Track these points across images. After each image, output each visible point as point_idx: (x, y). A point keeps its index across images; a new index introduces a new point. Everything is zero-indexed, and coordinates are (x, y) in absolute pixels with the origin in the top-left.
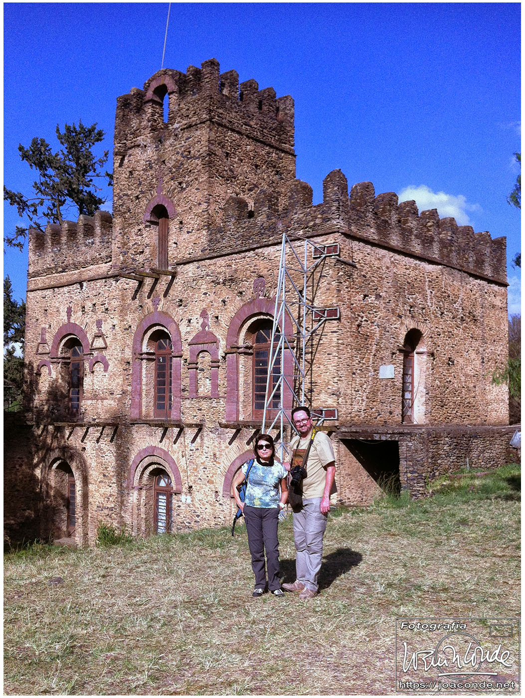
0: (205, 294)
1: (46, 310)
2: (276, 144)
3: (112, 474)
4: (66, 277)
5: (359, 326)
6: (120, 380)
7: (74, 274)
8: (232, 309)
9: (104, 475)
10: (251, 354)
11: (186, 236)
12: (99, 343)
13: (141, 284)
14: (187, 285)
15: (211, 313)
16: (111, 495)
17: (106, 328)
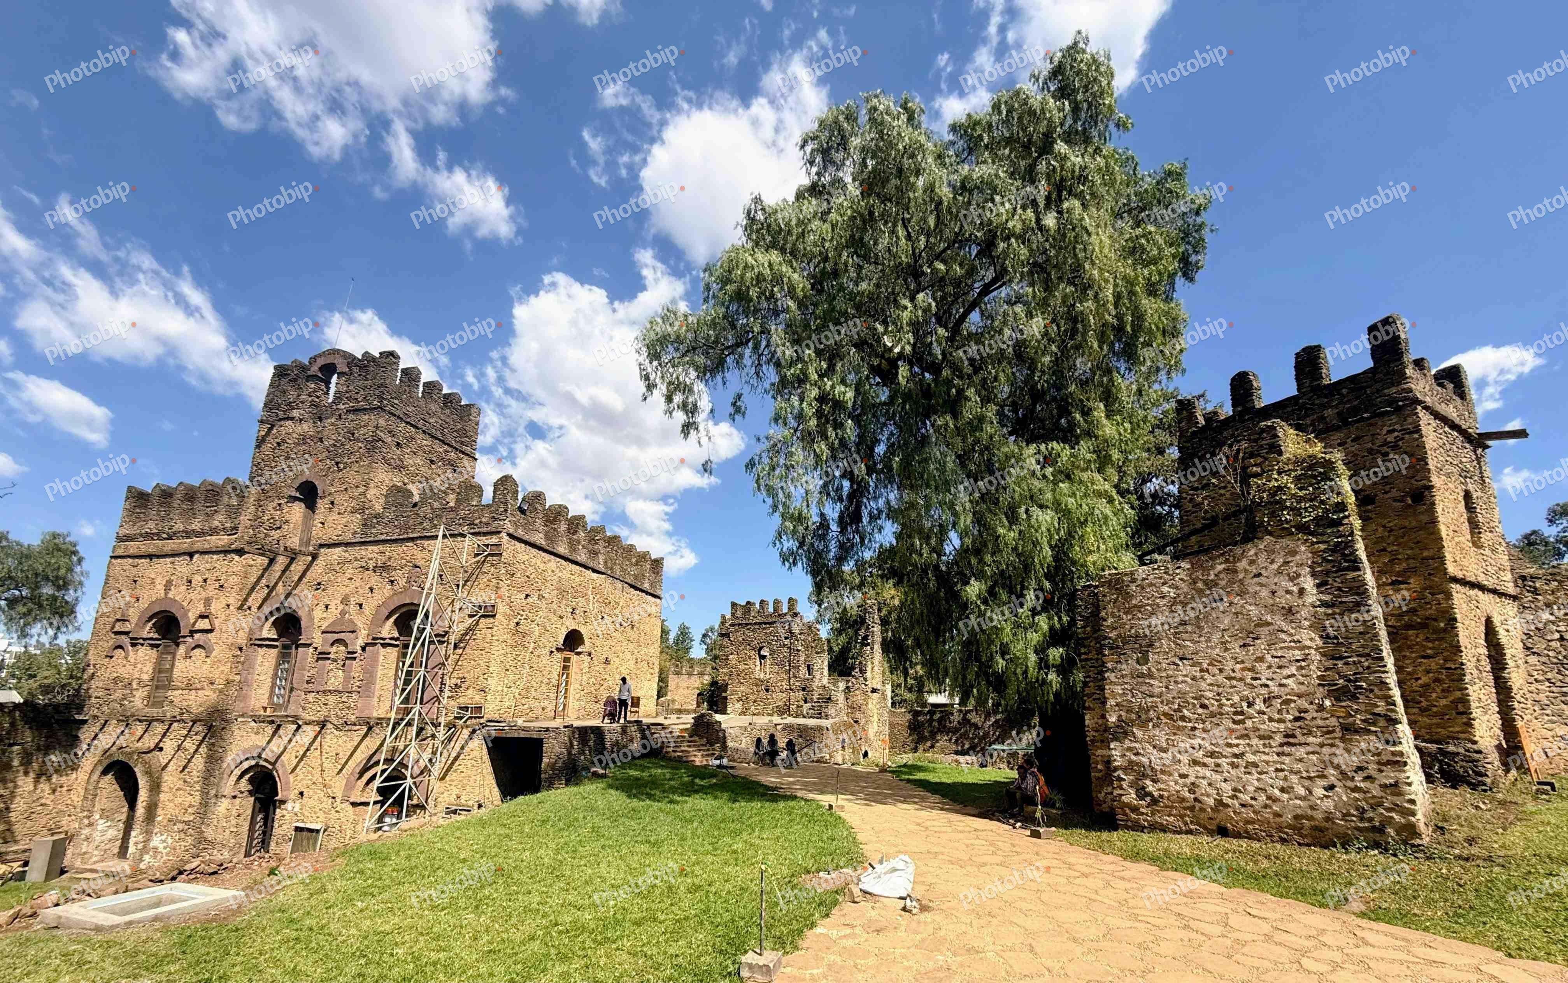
0: (351, 579)
1: (135, 581)
2: (457, 446)
3: (196, 779)
4: (170, 545)
5: (518, 624)
6: (226, 668)
7: (185, 544)
8: (379, 597)
9: (185, 782)
10: (397, 646)
11: (336, 517)
12: (203, 624)
13: (272, 561)
14: (330, 568)
15: (353, 600)
16: (190, 806)
17: (216, 607)
